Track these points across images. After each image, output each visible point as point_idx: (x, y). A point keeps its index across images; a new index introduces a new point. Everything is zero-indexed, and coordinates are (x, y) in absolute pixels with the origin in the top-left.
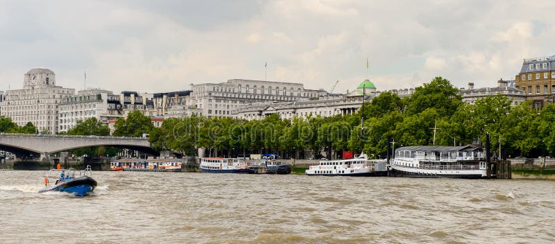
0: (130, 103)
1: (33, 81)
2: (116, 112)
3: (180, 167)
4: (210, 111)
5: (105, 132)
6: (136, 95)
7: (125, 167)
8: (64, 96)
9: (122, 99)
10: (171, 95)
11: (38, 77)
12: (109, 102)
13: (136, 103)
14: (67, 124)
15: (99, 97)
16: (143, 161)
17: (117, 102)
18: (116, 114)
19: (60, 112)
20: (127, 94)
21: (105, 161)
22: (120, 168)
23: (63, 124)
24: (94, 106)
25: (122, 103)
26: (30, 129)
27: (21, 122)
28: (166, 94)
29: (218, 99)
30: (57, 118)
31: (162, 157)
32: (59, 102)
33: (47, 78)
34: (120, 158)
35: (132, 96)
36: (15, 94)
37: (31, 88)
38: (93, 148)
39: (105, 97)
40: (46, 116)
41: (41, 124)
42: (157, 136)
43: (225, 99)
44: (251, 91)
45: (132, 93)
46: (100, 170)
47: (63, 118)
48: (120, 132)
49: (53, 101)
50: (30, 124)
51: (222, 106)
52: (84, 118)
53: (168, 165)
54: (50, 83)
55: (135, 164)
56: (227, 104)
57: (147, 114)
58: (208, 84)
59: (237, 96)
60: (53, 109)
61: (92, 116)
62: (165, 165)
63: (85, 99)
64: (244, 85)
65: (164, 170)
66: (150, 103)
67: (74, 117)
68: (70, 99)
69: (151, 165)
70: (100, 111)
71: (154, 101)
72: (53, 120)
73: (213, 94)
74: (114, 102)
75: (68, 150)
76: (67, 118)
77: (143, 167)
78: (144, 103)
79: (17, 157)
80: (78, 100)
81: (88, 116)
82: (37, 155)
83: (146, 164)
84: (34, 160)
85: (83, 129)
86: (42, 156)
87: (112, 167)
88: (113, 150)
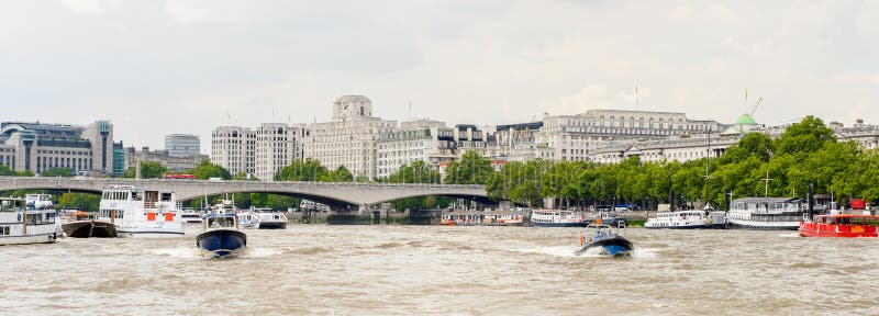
0: (466, 140)
1: (344, 112)
2: (449, 151)
3: (521, 221)
4: (564, 151)
5: (435, 179)
6: (474, 129)
7: (458, 221)
8: (383, 131)
9: (457, 135)
10: (519, 127)
11: (351, 106)
12: (440, 138)
13: (473, 140)
14: (387, 167)
15: (428, 133)
16: (479, 213)
17: (450, 139)
18: (449, 154)
19: (380, 151)
20: (463, 128)
21: (434, 214)
22: (452, 223)
23: (383, 167)
24: (422, 144)
25: (456, 139)
26: (344, 175)
27: (331, 165)
28: (513, 126)
29: (574, 135)
30: (375, 158)
31: (501, 208)
32: (377, 137)
33: (362, 108)
34: (452, 210)
35: (469, 130)
36: (322, 129)
37: (341, 120)
38: (421, 198)
39: (434, 133)
40: (361, 157)
41: (355, 167)
42: (497, 184)
43: (584, 135)
44: (617, 124)
45: (469, 126)
46: (429, 224)
47: (383, 159)
48: (453, 179)
49: (369, 137)
50: (341, 168)
51: (579, 144)
52: (409, 159)
53: (507, 219)
54: (366, 113)
55: (470, 217)
56: (585, 141)
57: (488, 154)
58: (562, 117)
59: (598, 131)
60: (370, 148)
61: (419, 157)
62: (503, 218)
63: (409, 135)
64: (607, 116)
65: (504, 224)
66: (491, 139)
67: (397, 158)
68: (391, 135)
69: (488, 218)
70: (428, 151)
71: (497, 136)
72: (370, 161)
73: (568, 129)
74: (446, 138)
75: (391, 201)
76: (387, 159)
77: (479, 221)
78: (485, 139)
79: (332, 209)
80: (401, 136)
81: (414, 157)
82: (355, 207)
83: (482, 217)
84: (352, 213)
85: (408, 175)
86: (361, 209)
87: (443, 221)
88: (444, 201)
